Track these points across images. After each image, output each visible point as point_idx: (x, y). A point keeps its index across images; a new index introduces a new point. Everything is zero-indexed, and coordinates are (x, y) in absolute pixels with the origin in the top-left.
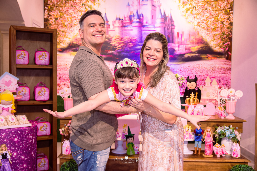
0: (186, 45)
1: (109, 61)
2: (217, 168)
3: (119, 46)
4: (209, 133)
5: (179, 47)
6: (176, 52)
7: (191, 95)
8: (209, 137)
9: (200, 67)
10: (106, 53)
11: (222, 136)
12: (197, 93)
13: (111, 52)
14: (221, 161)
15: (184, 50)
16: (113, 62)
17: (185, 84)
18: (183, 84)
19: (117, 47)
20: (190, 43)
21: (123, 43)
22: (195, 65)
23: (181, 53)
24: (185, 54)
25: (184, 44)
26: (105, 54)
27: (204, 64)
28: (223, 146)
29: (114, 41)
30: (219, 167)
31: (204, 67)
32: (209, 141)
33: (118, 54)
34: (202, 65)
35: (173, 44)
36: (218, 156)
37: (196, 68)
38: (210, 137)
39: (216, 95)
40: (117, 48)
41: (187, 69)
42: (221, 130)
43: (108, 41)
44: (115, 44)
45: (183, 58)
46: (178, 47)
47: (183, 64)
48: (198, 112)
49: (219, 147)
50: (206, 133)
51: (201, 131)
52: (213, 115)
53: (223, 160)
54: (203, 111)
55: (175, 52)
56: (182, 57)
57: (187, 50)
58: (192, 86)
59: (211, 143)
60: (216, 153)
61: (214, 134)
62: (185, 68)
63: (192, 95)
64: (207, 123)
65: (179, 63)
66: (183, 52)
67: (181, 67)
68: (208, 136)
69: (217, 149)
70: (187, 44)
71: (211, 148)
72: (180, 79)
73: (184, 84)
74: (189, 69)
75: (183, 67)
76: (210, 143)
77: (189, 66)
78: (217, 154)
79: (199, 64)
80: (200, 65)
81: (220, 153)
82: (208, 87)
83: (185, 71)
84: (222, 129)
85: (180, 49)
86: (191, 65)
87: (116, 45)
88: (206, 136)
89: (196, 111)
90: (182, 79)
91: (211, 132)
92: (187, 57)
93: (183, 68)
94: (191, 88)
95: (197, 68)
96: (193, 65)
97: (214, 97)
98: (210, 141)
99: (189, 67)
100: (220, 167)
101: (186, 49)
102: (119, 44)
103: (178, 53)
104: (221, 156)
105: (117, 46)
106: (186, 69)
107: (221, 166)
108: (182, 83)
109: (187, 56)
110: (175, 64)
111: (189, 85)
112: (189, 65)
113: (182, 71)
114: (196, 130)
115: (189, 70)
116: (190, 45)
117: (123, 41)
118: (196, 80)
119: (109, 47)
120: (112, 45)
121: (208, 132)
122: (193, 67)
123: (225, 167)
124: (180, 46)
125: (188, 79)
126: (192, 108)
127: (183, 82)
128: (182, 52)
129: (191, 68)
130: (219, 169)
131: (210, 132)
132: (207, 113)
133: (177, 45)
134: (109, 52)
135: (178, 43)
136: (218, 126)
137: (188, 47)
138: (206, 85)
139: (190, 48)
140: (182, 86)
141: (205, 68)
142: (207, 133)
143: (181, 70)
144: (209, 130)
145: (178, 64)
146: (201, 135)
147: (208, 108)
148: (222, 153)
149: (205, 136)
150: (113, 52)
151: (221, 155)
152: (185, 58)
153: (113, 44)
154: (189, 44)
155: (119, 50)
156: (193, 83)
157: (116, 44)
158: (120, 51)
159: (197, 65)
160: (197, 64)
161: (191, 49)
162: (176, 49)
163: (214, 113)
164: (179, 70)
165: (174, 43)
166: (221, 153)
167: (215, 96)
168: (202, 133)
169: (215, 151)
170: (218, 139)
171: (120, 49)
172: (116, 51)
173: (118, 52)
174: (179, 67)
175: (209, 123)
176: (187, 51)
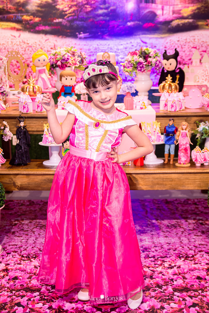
0: (174, 5)
1: (55, 36)
2: (195, 182)
3: (70, 11)
4: (184, 131)
5: (163, 9)
6: (158, 17)
7: (166, 79)
8: (184, 137)
9: (196, 40)
10: (50, 23)
11: (204, 135)
12: (178, 77)
13: (57, 21)
14: (201, 171)
15: (171, 13)
16: (62, 37)
17: (160, 62)
18: (156, 63)
19: (67, 12)
20: (180, 2)
21: (76, 5)
22: (188, 38)
23: (166, 19)
24: (172, 21)
25: (171, 4)
26: (49, 25)
27: (203, 35)
28: (205, 150)
29: (61, 3)
30: (197, 181)
31: (202, 40)
32: (184, 142)
33: (68, 24)
34: (199, 38)
35: (154, 5)
36: (198, 165)
37: (189, 42)
38: (187, 138)
39: (205, 77)
40: (66, 15)
42: (204, 127)
43: (52, 3)
44: (63, 8)
45: (169, 27)
46: (161, 10)
47: (170, 37)
48: (173, 102)
49: (199, 151)
50: (180, 132)
51: (174, 129)
52: (198, 107)
53: (203, 170)
54: (182, 101)
55: (157, 18)
56: (168, 26)
57: (176, 14)
58: (170, 65)
59: (188, 145)
60: (195, 161)
61: (192, 132)
62: (173, 44)
63: (169, 78)
64: (185, 118)
65: (163, 36)
66: (169, 18)
67: (167, 42)
68: (183, 135)
69: (196, 154)
70: (175, 4)
71: (187, 153)
72: (152, 56)
73: (158, 62)
74: (179, 44)
75: (169, 42)
76: (186, 145)
77: (178, 40)
78: (197, 161)
79: (194, 36)
80: (196, 38)
81: (200, 161)
82: (196, 66)
83: (172, 48)
84: (206, 126)
85: (165, 12)
86: (182, 39)
87: (65, 9)
88: (180, 136)
89: (171, 101)
90: (156, 56)
91: (188, 130)
92: (175, 25)
93: (169, 44)
94: (169, 68)
95: (191, 42)
96: (185, 38)
97: (203, 81)
98: (186, 143)
99: (178, 41)
100: (199, 181)
101: (174, 12)
102: (70, 8)
103: (161, 19)
104: (202, 165)
105: (66, 11)
106: (174, 45)
107: (200, 179)
108: (155, 61)
109: (175, 23)
110: (157, 38)
111: (166, 64)
112: (179, 38)
113: (168, 48)
114: (166, 128)
115: (178, 47)
116: (180, 6)
117: (75, 3)
118: (176, 55)
119: (55, 13)
120: (58, 9)
121: (183, 129)
122: (185, 41)
123: (206, 180)
124: (165, 8)
125: (165, 54)
126: (165, 98)
127: (158, 60)
128: (168, 17)
129: (182, 43)
130: (197, 183)
131: (186, 129)
132: (190, 105)
133: (160, 6)
134: (55, 21)
135: (162, 3)
136: (201, 121)
137: (177, 8)
138: (194, 63)
139: (180, 10)
140: (156, 66)
141: (203, 42)
142: (182, 131)
143: (167, 46)
144: (184, 127)
145: (162, 38)
146: (174, 135)
147: (191, 97)
148: (204, 161)
149: (178, 136)
150: (60, 20)
151: (202, 163)
152: (173, 27)
153: (60, 7)
154: (179, 3)
155: (70, 18)
156: (173, 61)
157: (65, 7)
158: (71, 19)
159: (192, 38)
160: (191, 35)
161: (182, 12)
162: (159, 12)
163: (200, 105)
164: (164, 46)
165: (155, 3)
166: (202, 160)
167: (204, 79)
168: (175, 131)
169: (193, 157)
170: (199, 141)
171: (71, 16)
172: (65, 19)
173: (69, 21)
174: (163, 42)
175: (189, 118)
176: (175, 15)
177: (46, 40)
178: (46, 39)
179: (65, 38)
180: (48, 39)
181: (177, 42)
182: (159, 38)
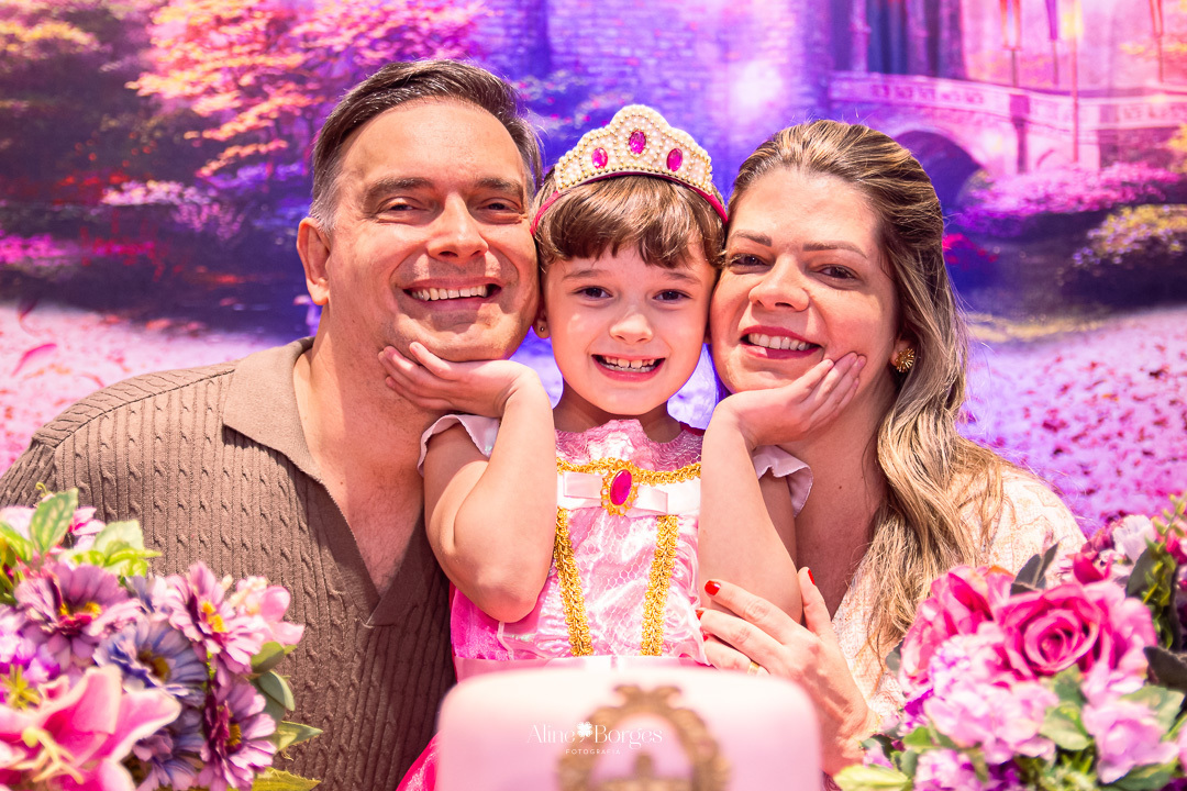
0: (1111, 92)
1: (111, 318)
3: (250, 119)
5: (1020, 123)
6: (984, 186)
10: (70, 209)
13: (136, 195)
15: (1090, 156)
16: (170, 333)
19: (226, 131)
20: (1161, 76)
21: (296, 76)
23: (1048, 198)
24: (1098, 213)
25: (1083, 85)
26: (61, 231)
29: (177, 54)
33: (228, 225)
35: (944, 86)
40: (217, 147)
41: (1137, 399)
43: (99, 58)
44: (191, 98)
45: (1078, 259)
46: (1008, 126)
47: (1085, 337)
55: (972, 189)
56: (1068, 255)
57: (1131, 161)
62: (1113, 397)
65: (1028, 331)
66: (1076, 189)
67: (1061, 380)
70: (1122, 82)
74: (1162, 404)
75: (1084, 378)
77: (1155, 366)
83: (1112, 426)
85: (1037, 144)
87: (204, 106)
92: (1124, 246)
93: (1079, 395)
99: (1155, 375)
101: (1110, 147)
102: (253, 94)
103: (1010, 194)
105: (216, 120)
106: (1125, 403)
109: (1126, 230)
113: (1076, 428)
115: (1161, 423)
116: (1160, 101)
117: (295, 59)
119: (119, 135)
120: (150, 104)
124: (1040, 109)
128: (1063, 185)
133: (997, 100)
134: (113, 198)
135: (1013, 70)
137: (1134, 116)
139: (1166, 133)
143: (1064, 415)
145: (1018, 346)
150: (161, 190)
152: (1106, 263)
153: (166, 88)
154: (1152, 83)
155: (245, 175)
157: (211, 91)
158: (257, 180)
161: (1173, 144)
162: (991, 145)
164: (1039, 415)
165: (958, 75)
171: (254, 159)
172: (203, 185)
173: (236, 200)
174: (1029, 383)
176: (1119, 172)
177: (29, 354)
178: (35, 342)
179: (194, 335)
180: (49, 346)
181: (1145, 385)
182: (998, 349)
